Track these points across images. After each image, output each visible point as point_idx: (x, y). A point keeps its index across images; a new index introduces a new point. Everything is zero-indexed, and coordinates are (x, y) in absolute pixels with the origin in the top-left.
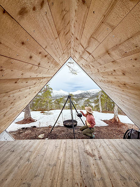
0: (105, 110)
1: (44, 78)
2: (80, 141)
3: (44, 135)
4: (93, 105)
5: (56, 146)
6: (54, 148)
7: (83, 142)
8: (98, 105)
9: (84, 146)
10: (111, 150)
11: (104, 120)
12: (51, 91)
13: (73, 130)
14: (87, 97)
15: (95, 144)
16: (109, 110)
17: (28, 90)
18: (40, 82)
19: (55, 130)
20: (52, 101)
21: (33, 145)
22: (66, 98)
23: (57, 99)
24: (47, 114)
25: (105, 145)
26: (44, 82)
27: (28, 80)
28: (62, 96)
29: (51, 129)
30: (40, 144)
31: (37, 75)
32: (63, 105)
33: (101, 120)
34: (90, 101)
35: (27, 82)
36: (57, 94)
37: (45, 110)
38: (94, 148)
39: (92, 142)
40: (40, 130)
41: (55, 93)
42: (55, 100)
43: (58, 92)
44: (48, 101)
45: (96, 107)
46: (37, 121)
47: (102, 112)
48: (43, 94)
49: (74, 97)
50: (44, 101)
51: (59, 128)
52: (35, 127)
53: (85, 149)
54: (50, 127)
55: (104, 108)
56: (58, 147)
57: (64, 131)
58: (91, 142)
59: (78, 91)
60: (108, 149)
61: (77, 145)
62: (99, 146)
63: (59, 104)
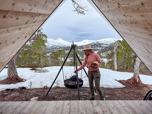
0: (122, 68)
1: (40, 14)
2: (88, 103)
3: (37, 98)
4: (105, 60)
5: (57, 108)
6: (55, 110)
7: (92, 103)
8: (113, 61)
9: (93, 107)
10: (127, 112)
11: (120, 81)
12: (44, 39)
13: (77, 92)
14: (97, 50)
15: (107, 105)
16: (127, 68)
17: (17, 31)
18: (34, 21)
19: (52, 92)
20: (47, 54)
21: (26, 107)
22: (66, 50)
23: (54, 52)
24: (40, 71)
25: (119, 106)
26: (38, 21)
27: (19, 16)
28: (61, 48)
29: (47, 91)
30: (36, 105)
31: (31, 8)
32: (63, 59)
33: (116, 80)
34: (101, 55)
35: (17, 19)
36: (53, 44)
37: (36, 67)
38: (106, 109)
39: (104, 103)
40: (31, 92)
41: (51, 42)
42: (50, 53)
43: (55, 41)
44: (41, 53)
45: (109, 63)
46: (26, 80)
47: (117, 71)
48: (33, 44)
49: (79, 50)
50: (35, 54)
51: (58, 90)
52: (24, 88)
53: (95, 111)
54: (45, 88)
55: (120, 66)
56: (60, 109)
57: (64, 93)
58: (102, 103)
59: (84, 41)
60: (123, 111)
61: (84, 106)
62: (112, 107)
63: (56, 58)
